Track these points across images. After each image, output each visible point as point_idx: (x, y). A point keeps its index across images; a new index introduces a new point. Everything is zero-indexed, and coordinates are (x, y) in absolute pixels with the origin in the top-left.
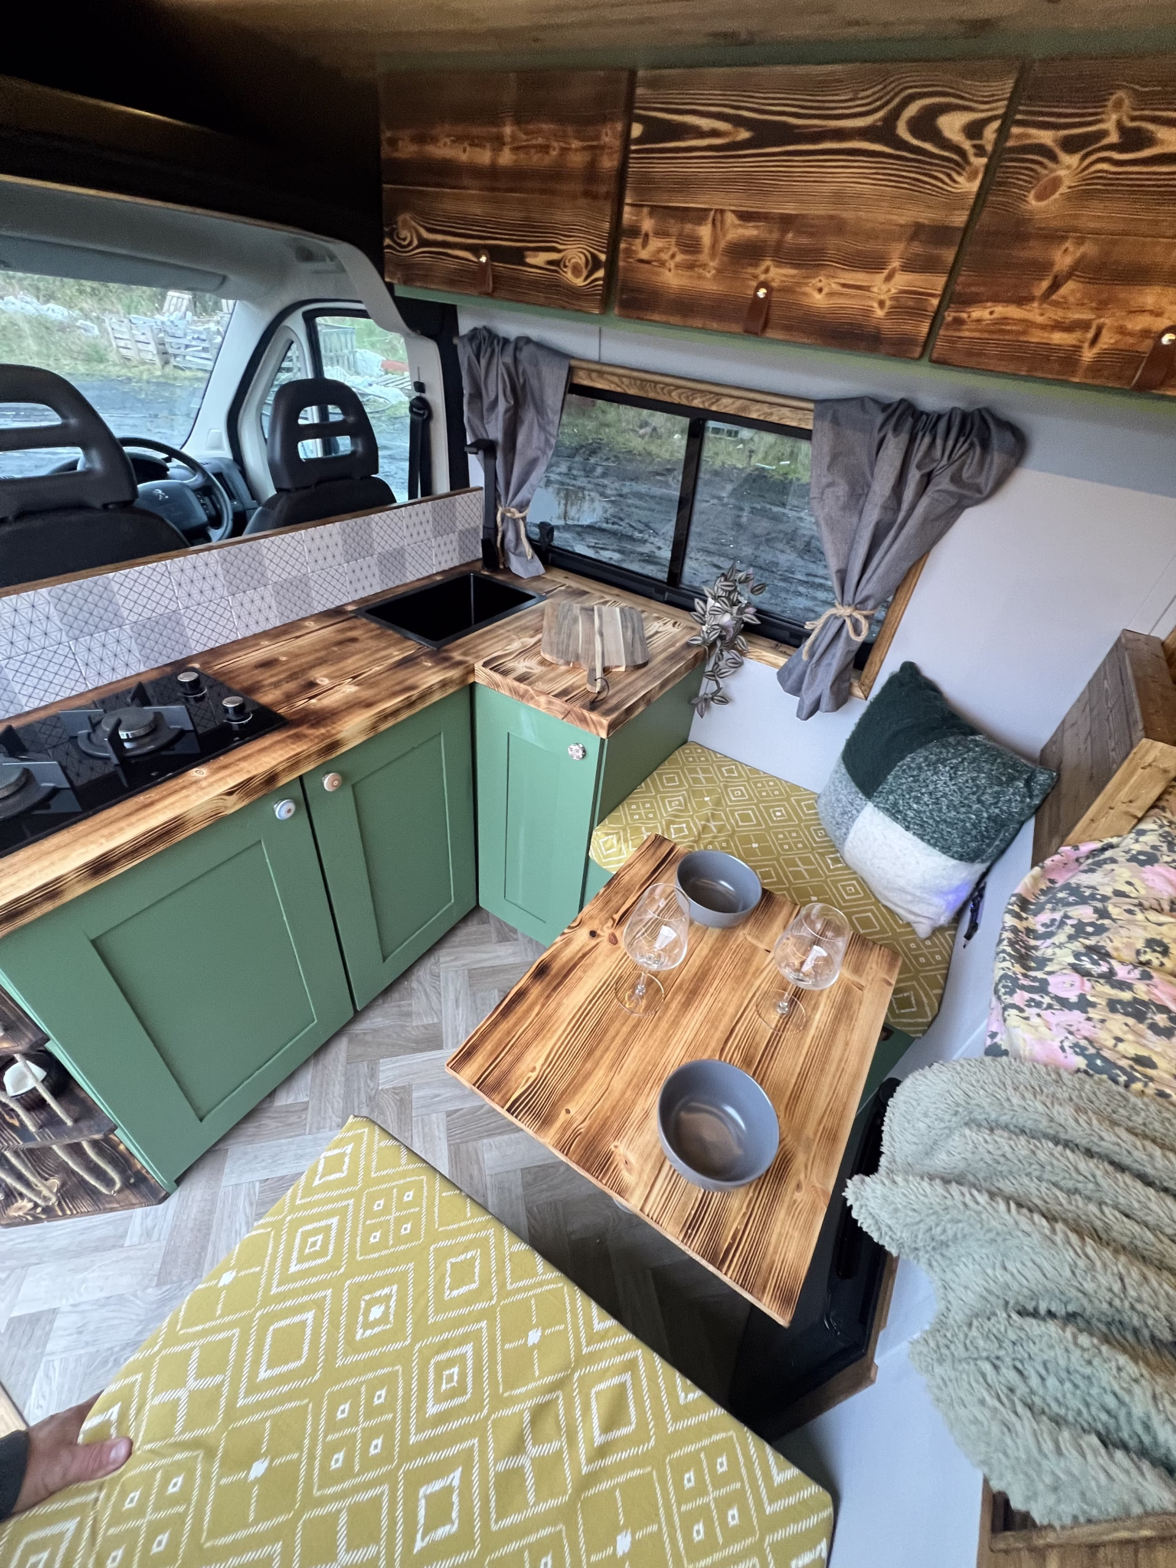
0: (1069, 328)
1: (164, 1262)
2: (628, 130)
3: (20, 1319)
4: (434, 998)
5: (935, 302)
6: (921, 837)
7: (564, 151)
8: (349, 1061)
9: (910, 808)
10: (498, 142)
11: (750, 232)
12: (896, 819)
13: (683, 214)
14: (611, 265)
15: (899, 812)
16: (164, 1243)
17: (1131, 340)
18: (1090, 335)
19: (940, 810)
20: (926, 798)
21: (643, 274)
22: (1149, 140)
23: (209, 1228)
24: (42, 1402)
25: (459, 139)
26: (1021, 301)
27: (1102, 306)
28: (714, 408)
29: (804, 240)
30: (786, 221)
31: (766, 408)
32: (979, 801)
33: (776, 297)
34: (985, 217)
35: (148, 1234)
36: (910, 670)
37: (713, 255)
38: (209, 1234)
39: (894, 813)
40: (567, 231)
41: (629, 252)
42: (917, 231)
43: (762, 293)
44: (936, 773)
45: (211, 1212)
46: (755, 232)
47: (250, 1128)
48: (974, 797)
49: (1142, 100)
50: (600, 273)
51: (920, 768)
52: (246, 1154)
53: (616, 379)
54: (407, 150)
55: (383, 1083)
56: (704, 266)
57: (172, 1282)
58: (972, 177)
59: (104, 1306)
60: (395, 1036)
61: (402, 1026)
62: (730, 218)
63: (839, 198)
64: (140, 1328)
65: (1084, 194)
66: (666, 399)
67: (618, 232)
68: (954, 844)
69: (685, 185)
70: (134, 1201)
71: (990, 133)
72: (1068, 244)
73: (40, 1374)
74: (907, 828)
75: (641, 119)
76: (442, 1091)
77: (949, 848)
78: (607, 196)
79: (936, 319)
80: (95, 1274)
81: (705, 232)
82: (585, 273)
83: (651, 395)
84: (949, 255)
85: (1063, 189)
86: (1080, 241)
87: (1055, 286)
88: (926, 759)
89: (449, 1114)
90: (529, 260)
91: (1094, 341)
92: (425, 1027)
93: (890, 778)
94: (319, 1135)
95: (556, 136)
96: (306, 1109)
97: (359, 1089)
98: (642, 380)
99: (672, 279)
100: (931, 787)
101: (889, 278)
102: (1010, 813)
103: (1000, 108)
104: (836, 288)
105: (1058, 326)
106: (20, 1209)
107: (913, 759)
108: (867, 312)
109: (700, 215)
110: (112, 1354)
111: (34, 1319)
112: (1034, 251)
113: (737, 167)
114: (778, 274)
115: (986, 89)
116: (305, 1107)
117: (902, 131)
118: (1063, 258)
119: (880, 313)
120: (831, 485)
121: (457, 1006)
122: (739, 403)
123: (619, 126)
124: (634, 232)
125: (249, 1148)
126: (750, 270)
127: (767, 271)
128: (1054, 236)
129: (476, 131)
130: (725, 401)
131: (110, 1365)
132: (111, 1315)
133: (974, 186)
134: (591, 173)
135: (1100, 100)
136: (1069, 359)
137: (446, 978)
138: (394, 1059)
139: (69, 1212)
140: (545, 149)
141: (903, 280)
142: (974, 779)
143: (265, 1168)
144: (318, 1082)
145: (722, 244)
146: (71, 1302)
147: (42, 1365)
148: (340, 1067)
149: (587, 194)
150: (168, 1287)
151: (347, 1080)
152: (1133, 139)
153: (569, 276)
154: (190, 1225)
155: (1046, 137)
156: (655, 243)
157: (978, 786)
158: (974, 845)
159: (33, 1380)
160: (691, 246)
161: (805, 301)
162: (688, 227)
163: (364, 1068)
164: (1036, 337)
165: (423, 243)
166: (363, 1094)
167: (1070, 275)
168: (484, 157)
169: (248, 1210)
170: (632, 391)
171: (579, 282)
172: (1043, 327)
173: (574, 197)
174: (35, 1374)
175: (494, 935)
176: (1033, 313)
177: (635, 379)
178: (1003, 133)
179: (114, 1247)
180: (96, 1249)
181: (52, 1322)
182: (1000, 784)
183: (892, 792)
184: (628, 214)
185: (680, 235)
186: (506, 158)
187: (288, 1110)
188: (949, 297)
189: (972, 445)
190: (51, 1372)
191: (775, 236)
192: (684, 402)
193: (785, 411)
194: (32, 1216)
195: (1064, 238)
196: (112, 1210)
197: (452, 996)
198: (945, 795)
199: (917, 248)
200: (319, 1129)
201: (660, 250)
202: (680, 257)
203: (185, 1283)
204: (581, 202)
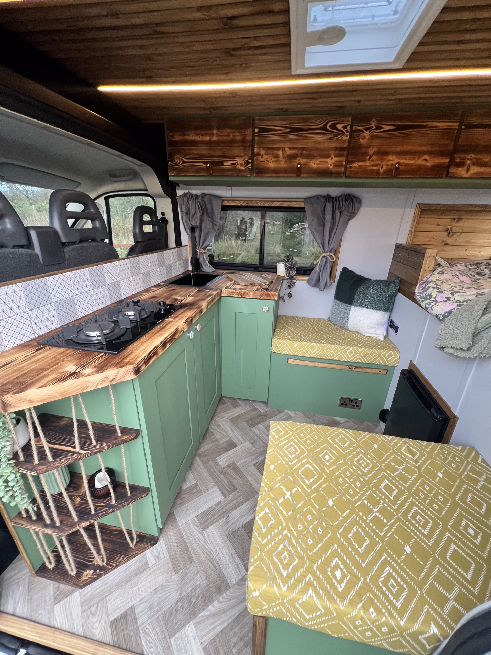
0: (376, 165)
1: (173, 564)
2: (254, 130)
3: (116, 620)
4: (223, 432)
5: (344, 163)
6: (372, 308)
7: (234, 136)
8: (204, 463)
9: (366, 302)
10: (212, 135)
11: (293, 152)
12: (363, 307)
13: (273, 149)
14: (252, 163)
15: (363, 304)
16: (168, 557)
17: (389, 167)
18: (381, 167)
19: (375, 299)
20: (369, 297)
21: (263, 165)
22: (382, 128)
23: (185, 542)
24: (151, 645)
25: (197, 134)
26: (364, 161)
27: (381, 160)
28: (272, 206)
29: (308, 153)
30: (303, 149)
31: (289, 203)
32: (384, 292)
33: (302, 166)
34: (351, 145)
35: (158, 557)
36: (345, 269)
37: (283, 158)
38: (187, 545)
39: (361, 305)
40: (237, 156)
41: (257, 160)
42: (336, 148)
43: (299, 166)
44: (368, 290)
45: (182, 536)
46: (294, 152)
47: (179, 501)
48: (382, 292)
49: (378, 120)
50: (250, 165)
51: (363, 291)
52: (183, 510)
53: (238, 202)
54: (177, 138)
55: (223, 465)
56: (281, 161)
57: (182, 569)
58: (347, 136)
59: (156, 593)
60: (216, 449)
61: (217, 445)
62: (287, 149)
63: (315, 143)
64: (179, 593)
65: (372, 138)
66: (256, 205)
67: (253, 155)
68: (382, 307)
69: (273, 142)
70: (145, 546)
71: (348, 128)
72: (371, 148)
73: (142, 635)
74: (367, 308)
75: (257, 128)
76: (247, 459)
77: (381, 309)
78: (249, 146)
79: (346, 168)
80: (143, 584)
81: (280, 153)
82: (244, 165)
83: (251, 205)
84: (345, 153)
85: (367, 138)
86: (373, 148)
87: (370, 157)
88: (364, 288)
89: (255, 465)
90: (224, 164)
91: (382, 168)
92: (226, 442)
93: (356, 297)
94: (209, 492)
95: (231, 133)
96: (197, 485)
97: (215, 471)
98: (247, 201)
99: (272, 165)
100: (369, 294)
101: (332, 159)
102: (393, 293)
103: (350, 123)
104: (318, 162)
105: (373, 165)
106: (87, 575)
107: (360, 290)
108: (328, 167)
109: (279, 149)
110: (173, 609)
111: (124, 616)
112: (363, 150)
113: (287, 137)
114: (303, 161)
115: (345, 119)
116: (196, 485)
117: (328, 128)
118: (371, 151)
119: (331, 167)
120: (313, 220)
121: (233, 432)
122: (280, 203)
123: (251, 130)
124: (258, 154)
125: (183, 508)
126: (295, 161)
127: (299, 160)
128: (368, 147)
129: (203, 132)
130: (275, 203)
131: (175, 613)
132: (162, 594)
133: (348, 138)
134: (244, 141)
135: (370, 121)
136: (378, 172)
137: (223, 425)
138: (221, 456)
139: (114, 565)
140: (228, 136)
141: (335, 159)
142: (380, 287)
143: (194, 512)
144: (196, 474)
145: (285, 155)
146: (138, 600)
147: (141, 631)
148: (201, 467)
149: (242, 146)
150: (181, 571)
151: (207, 469)
152: (378, 128)
153: (239, 167)
154: (175, 545)
155: (361, 128)
156: (265, 157)
157: (382, 289)
158: (387, 305)
159: (140, 639)
160: (277, 156)
161: (310, 166)
162: (275, 152)
163: (211, 463)
164: (369, 168)
165: (184, 162)
166: (217, 472)
167: (373, 154)
168: (207, 138)
169: (197, 529)
170: (244, 205)
171: (243, 168)
172: (370, 166)
173: (239, 147)
174: (140, 637)
175: (231, 406)
176: (367, 163)
177: (245, 201)
178: (351, 128)
179: (144, 570)
180: (136, 575)
181: (134, 612)
182: (387, 286)
183: (358, 300)
184: (256, 150)
185: (273, 154)
186: (215, 138)
187: (190, 488)
188: (348, 162)
189: (350, 203)
190: (148, 631)
191: (300, 152)
192: (262, 205)
193: (295, 203)
194: (96, 575)
195: (370, 147)
196: (136, 555)
197: (229, 429)
198: (374, 294)
199: (337, 152)
200: (207, 490)
201: (267, 158)
202: (273, 159)
203: (188, 566)
204: (241, 148)
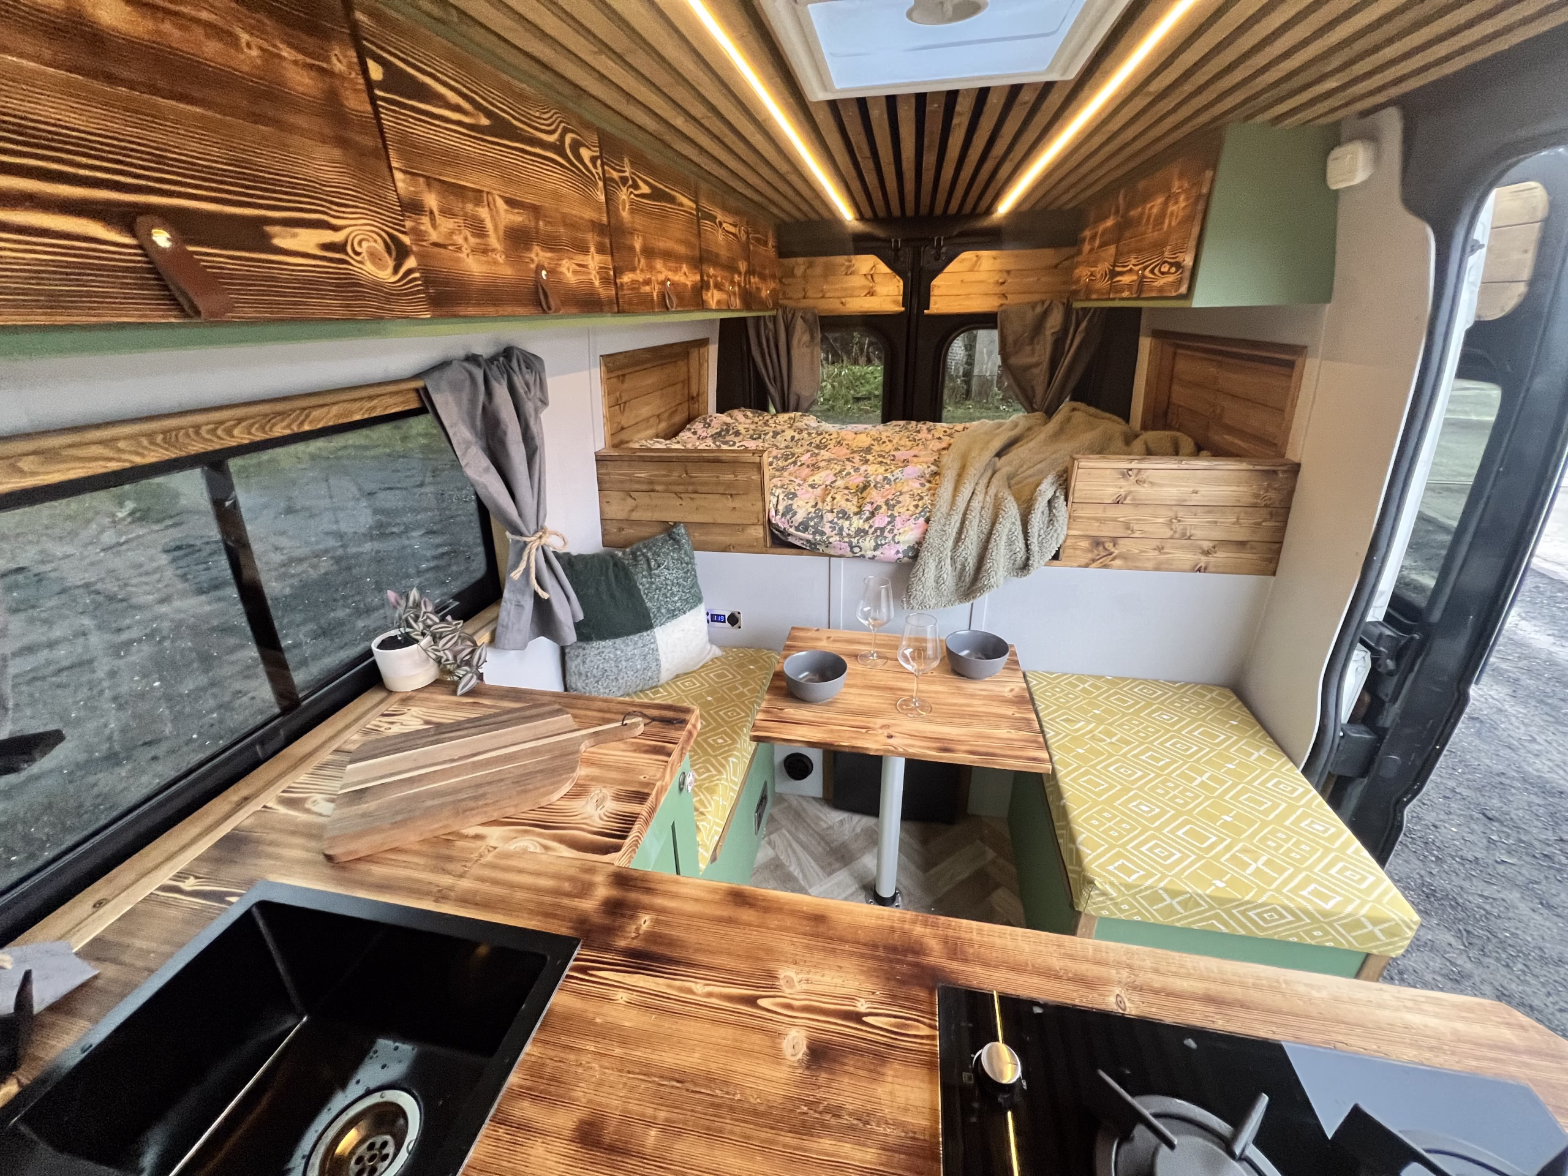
2: (363, 64)
5: (612, 273)
7: (268, 56)
11: (516, 217)
13: (463, 193)
15: (674, 611)
17: (661, 286)
18: (653, 285)
21: (444, 261)
22: (638, 186)
26: (634, 269)
27: (651, 270)
29: (549, 229)
30: (536, 211)
33: (551, 278)
34: (611, 219)
37: (499, 239)
41: (419, 234)
42: (593, 226)
43: (543, 275)
44: (660, 576)
46: (520, 219)
49: (630, 163)
50: (413, 262)
51: (651, 583)
56: (496, 250)
58: (601, 192)
62: (501, 203)
63: (556, 195)
65: (633, 209)
71: (599, 167)
75: (373, 56)
79: (616, 286)
81: (484, 214)
82: (391, 263)
84: (608, 242)
85: (628, 206)
87: (638, 260)
88: (646, 577)
90: (277, 242)
91: (654, 288)
99: (474, 265)
100: (669, 582)
101: (593, 258)
103: (599, 152)
104: (574, 266)
105: (645, 282)
107: (642, 584)
108: (592, 283)
109: (477, 196)
112: (628, 240)
113: (489, 151)
114: (545, 257)
115: (589, 136)
117: (568, 151)
118: (637, 244)
119: (597, 283)
123: (352, 56)
124: (419, 207)
126: (529, 254)
127: (537, 254)
128: (632, 232)
133: (603, 198)
134: (334, 109)
135: (624, 161)
145: (500, 228)
152: (634, 183)
153: (370, 267)
155: (615, 175)
156: (446, 224)
160: (481, 229)
161: (563, 278)
162: (470, 208)
164: (641, 289)
171: (385, 275)
172: (642, 283)
173: (320, 140)
176: (639, 276)
178: (602, 169)
183: (659, 609)
184: (402, 183)
185: (465, 215)
188: (615, 270)
191: (530, 222)
195: (634, 234)
199: (595, 237)
201: (455, 232)
202: (472, 241)
204: (337, 153)
